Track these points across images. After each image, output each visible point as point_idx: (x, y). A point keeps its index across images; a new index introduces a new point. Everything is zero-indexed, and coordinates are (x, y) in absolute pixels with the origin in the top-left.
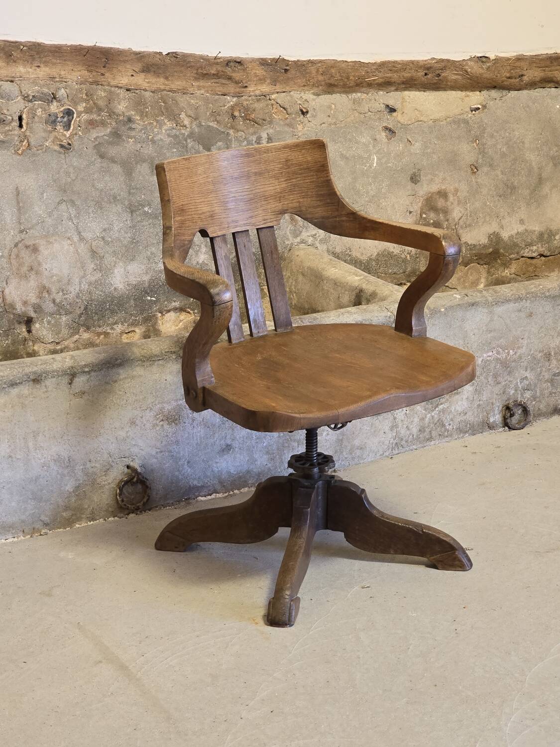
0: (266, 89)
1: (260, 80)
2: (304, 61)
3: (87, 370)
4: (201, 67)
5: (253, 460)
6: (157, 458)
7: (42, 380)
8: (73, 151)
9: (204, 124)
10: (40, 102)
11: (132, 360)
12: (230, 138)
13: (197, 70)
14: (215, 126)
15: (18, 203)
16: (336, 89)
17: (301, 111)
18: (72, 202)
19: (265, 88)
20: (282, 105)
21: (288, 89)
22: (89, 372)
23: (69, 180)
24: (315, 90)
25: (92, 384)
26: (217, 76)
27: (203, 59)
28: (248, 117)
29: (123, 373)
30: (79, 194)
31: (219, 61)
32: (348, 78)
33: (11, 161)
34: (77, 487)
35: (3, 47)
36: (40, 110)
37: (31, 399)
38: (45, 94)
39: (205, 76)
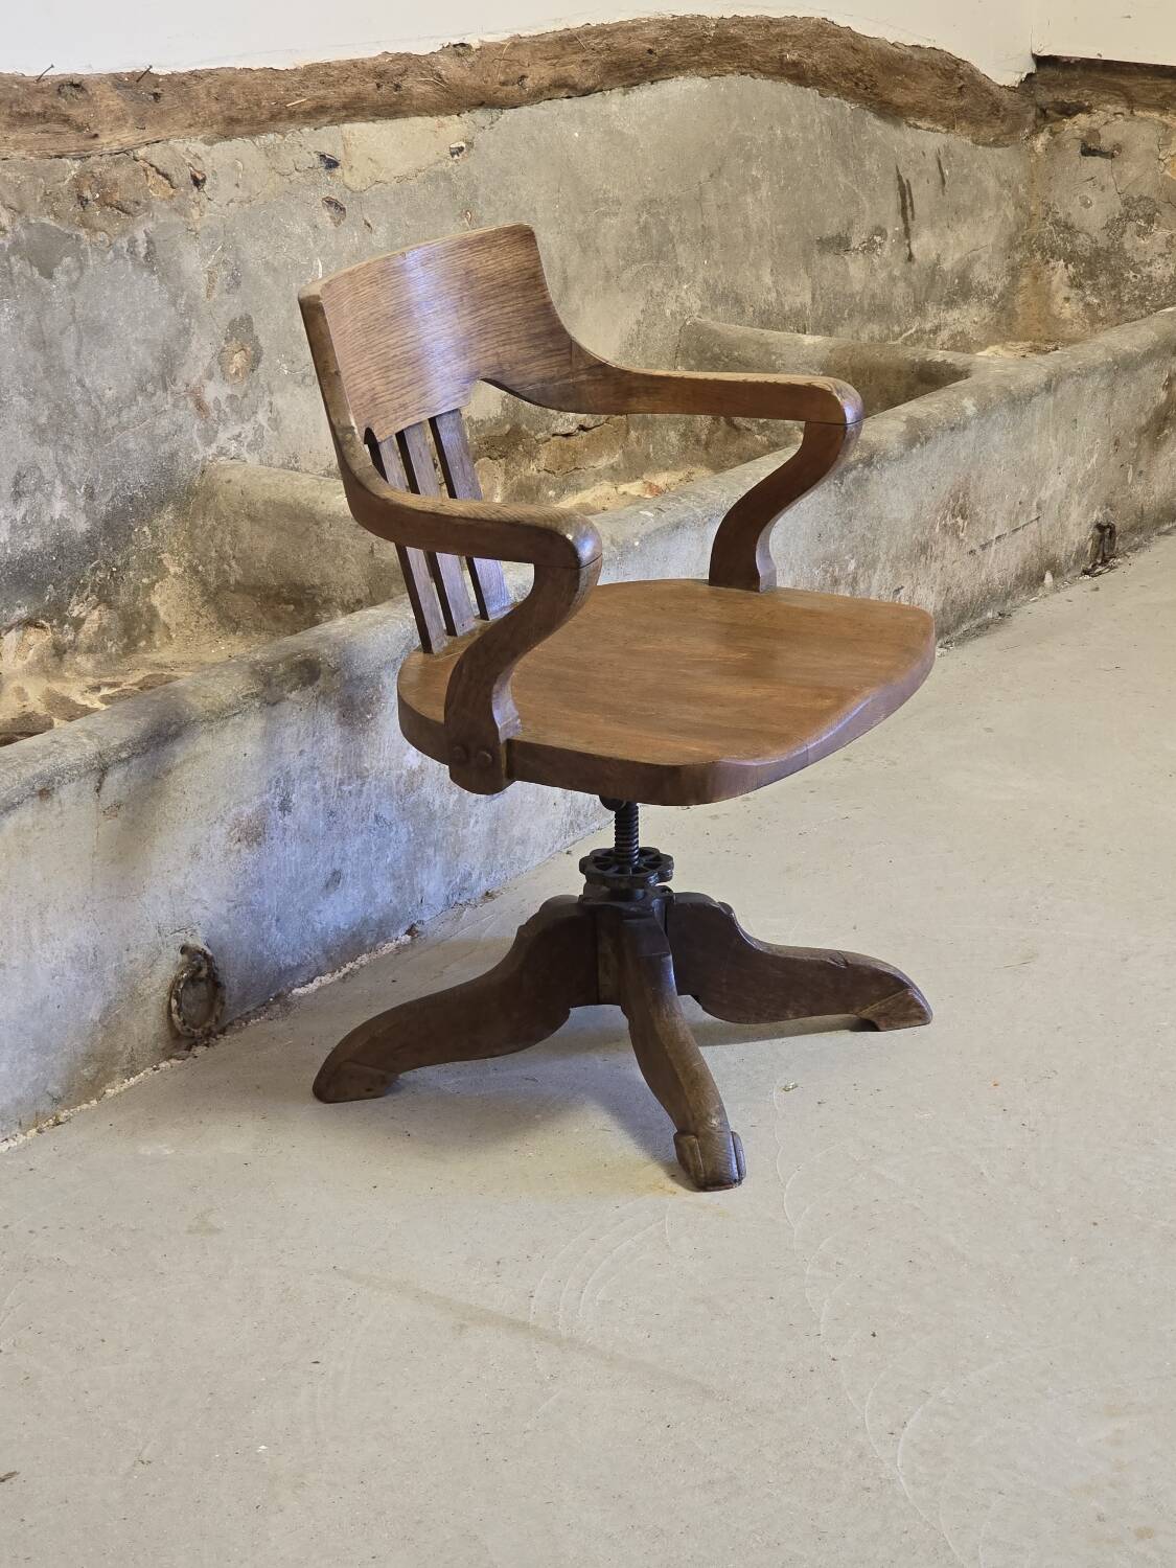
0: (129, 139)
1: (118, 119)
2: (184, 74)
3: (124, 755)
4: (16, 101)
5: (371, 896)
6: (228, 922)
7: (53, 789)
9: (33, 221)
11: (194, 721)
12: (82, 247)
13: (11, 107)
14: (53, 224)
16: (238, 129)
17: (194, 178)
19: (127, 136)
20: (161, 170)
21: (164, 134)
22: (127, 760)
24: (207, 132)
25: (132, 784)
26: (43, 117)
27: (17, 83)
28: (108, 201)
29: (180, 751)
31: (44, 84)
32: (258, 105)
34: (107, 1010)
37: (37, 834)
39: (24, 119)
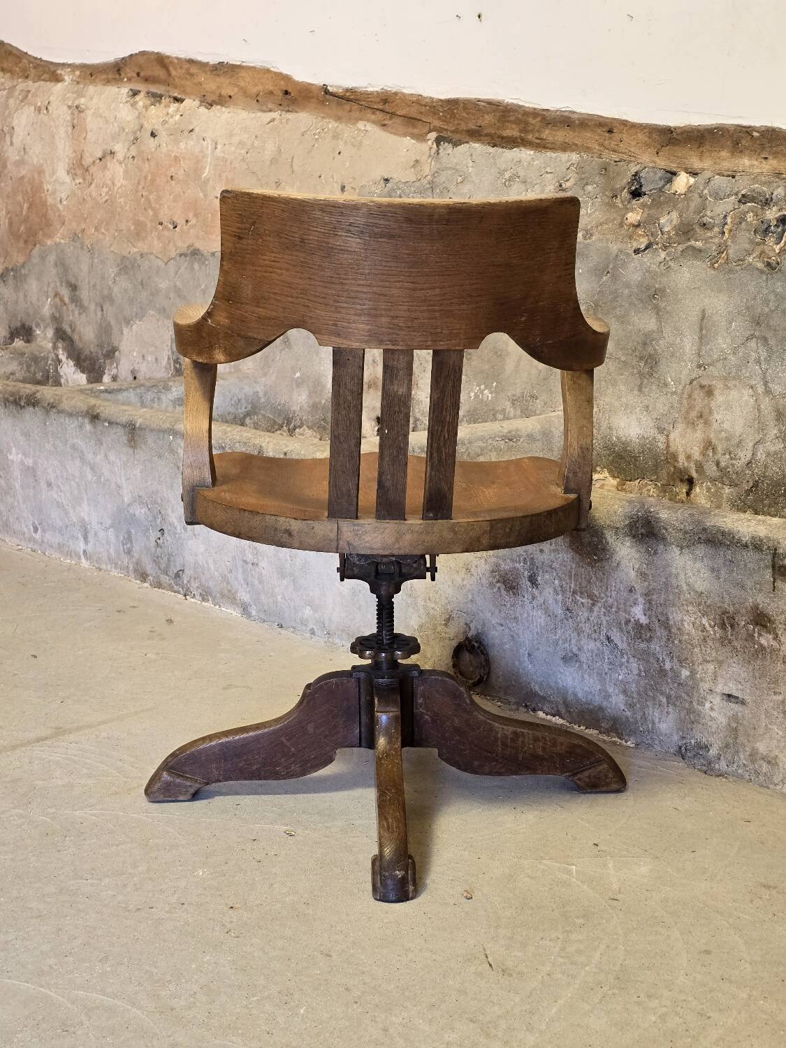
8: (779, 273)
10: (753, 204)
15: (701, 330)
18: (765, 339)
23: (767, 310)
30: (775, 330)
33: (704, 275)
35: (732, 134)
36: (751, 214)
38: (759, 193)
